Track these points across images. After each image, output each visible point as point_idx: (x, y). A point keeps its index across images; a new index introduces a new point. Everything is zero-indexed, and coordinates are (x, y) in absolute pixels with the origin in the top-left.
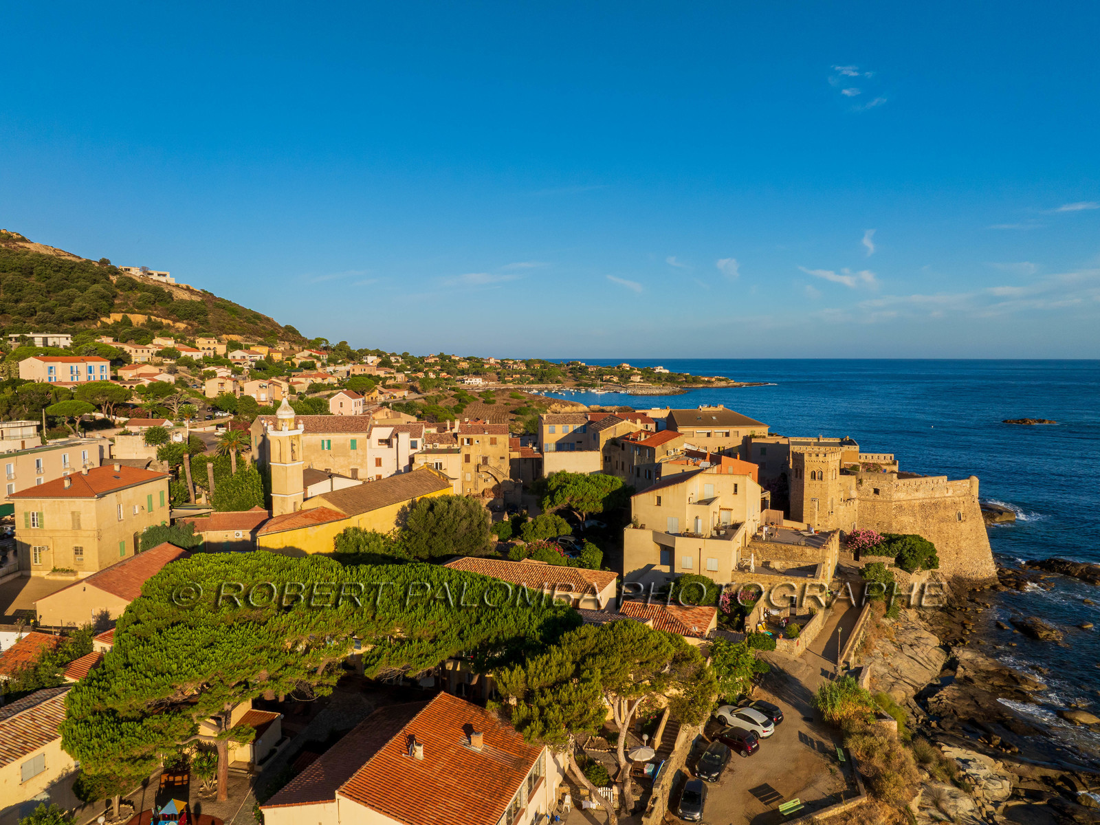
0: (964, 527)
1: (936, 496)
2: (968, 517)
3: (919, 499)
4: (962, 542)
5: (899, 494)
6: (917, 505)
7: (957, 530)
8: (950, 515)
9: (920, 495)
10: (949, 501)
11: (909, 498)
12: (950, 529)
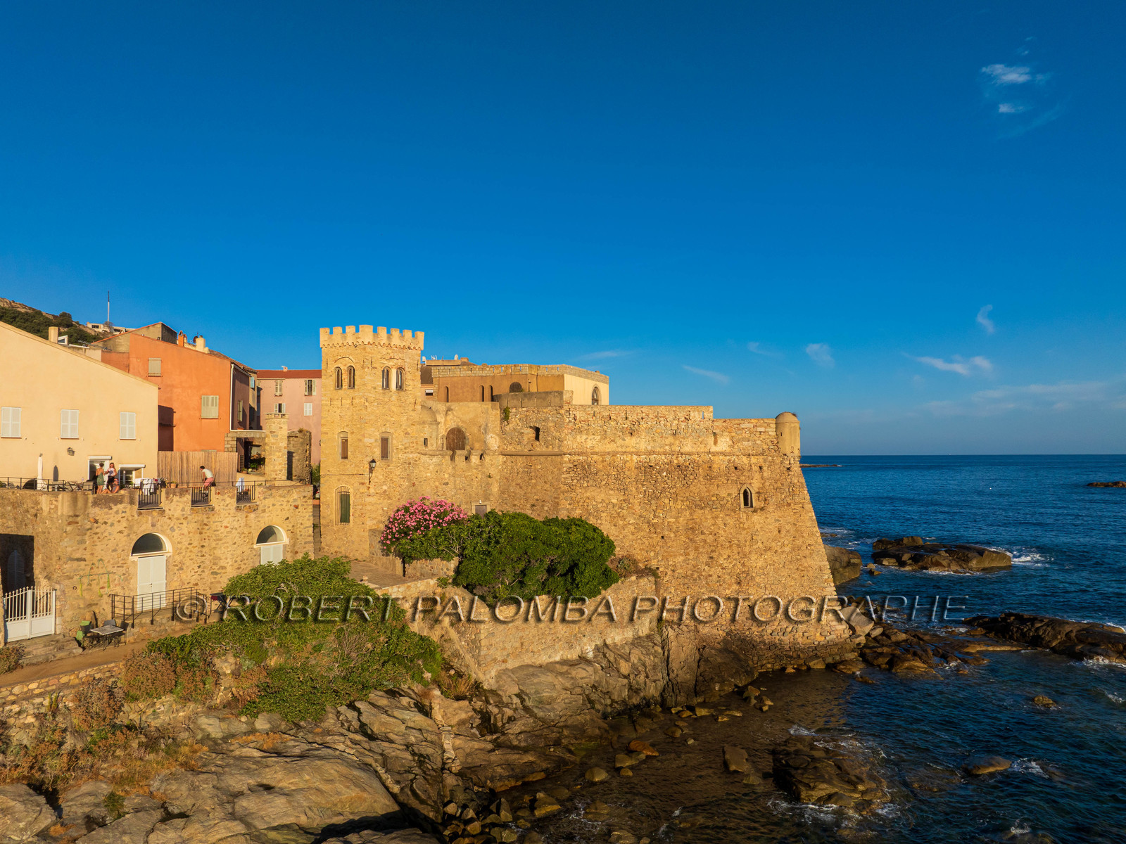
0: (762, 523)
1: (687, 449)
2: (773, 501)
3: (638, 454)
4: (753, 557)
5: (581, 438)
6: (632, 465)
7: (740, 527)
8: (723, 493)
9: (641, 443)
10: (720, 463)
11: (610, 447)
12: (722, 525)
